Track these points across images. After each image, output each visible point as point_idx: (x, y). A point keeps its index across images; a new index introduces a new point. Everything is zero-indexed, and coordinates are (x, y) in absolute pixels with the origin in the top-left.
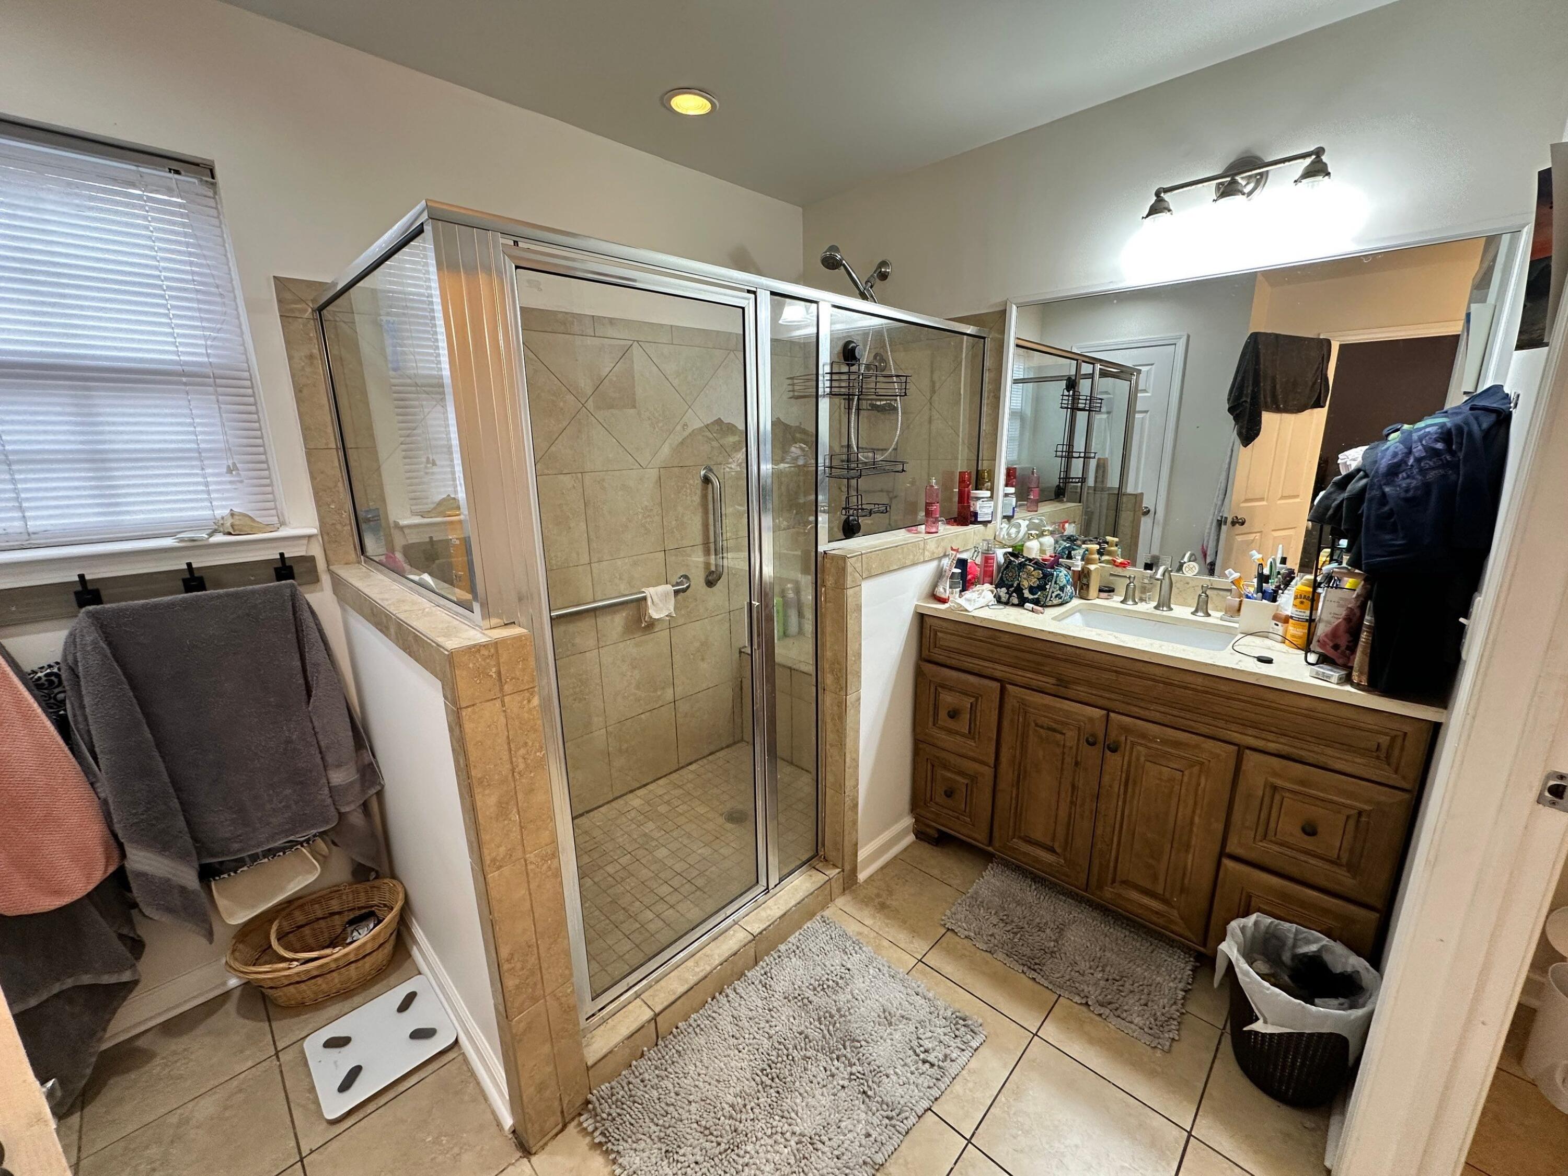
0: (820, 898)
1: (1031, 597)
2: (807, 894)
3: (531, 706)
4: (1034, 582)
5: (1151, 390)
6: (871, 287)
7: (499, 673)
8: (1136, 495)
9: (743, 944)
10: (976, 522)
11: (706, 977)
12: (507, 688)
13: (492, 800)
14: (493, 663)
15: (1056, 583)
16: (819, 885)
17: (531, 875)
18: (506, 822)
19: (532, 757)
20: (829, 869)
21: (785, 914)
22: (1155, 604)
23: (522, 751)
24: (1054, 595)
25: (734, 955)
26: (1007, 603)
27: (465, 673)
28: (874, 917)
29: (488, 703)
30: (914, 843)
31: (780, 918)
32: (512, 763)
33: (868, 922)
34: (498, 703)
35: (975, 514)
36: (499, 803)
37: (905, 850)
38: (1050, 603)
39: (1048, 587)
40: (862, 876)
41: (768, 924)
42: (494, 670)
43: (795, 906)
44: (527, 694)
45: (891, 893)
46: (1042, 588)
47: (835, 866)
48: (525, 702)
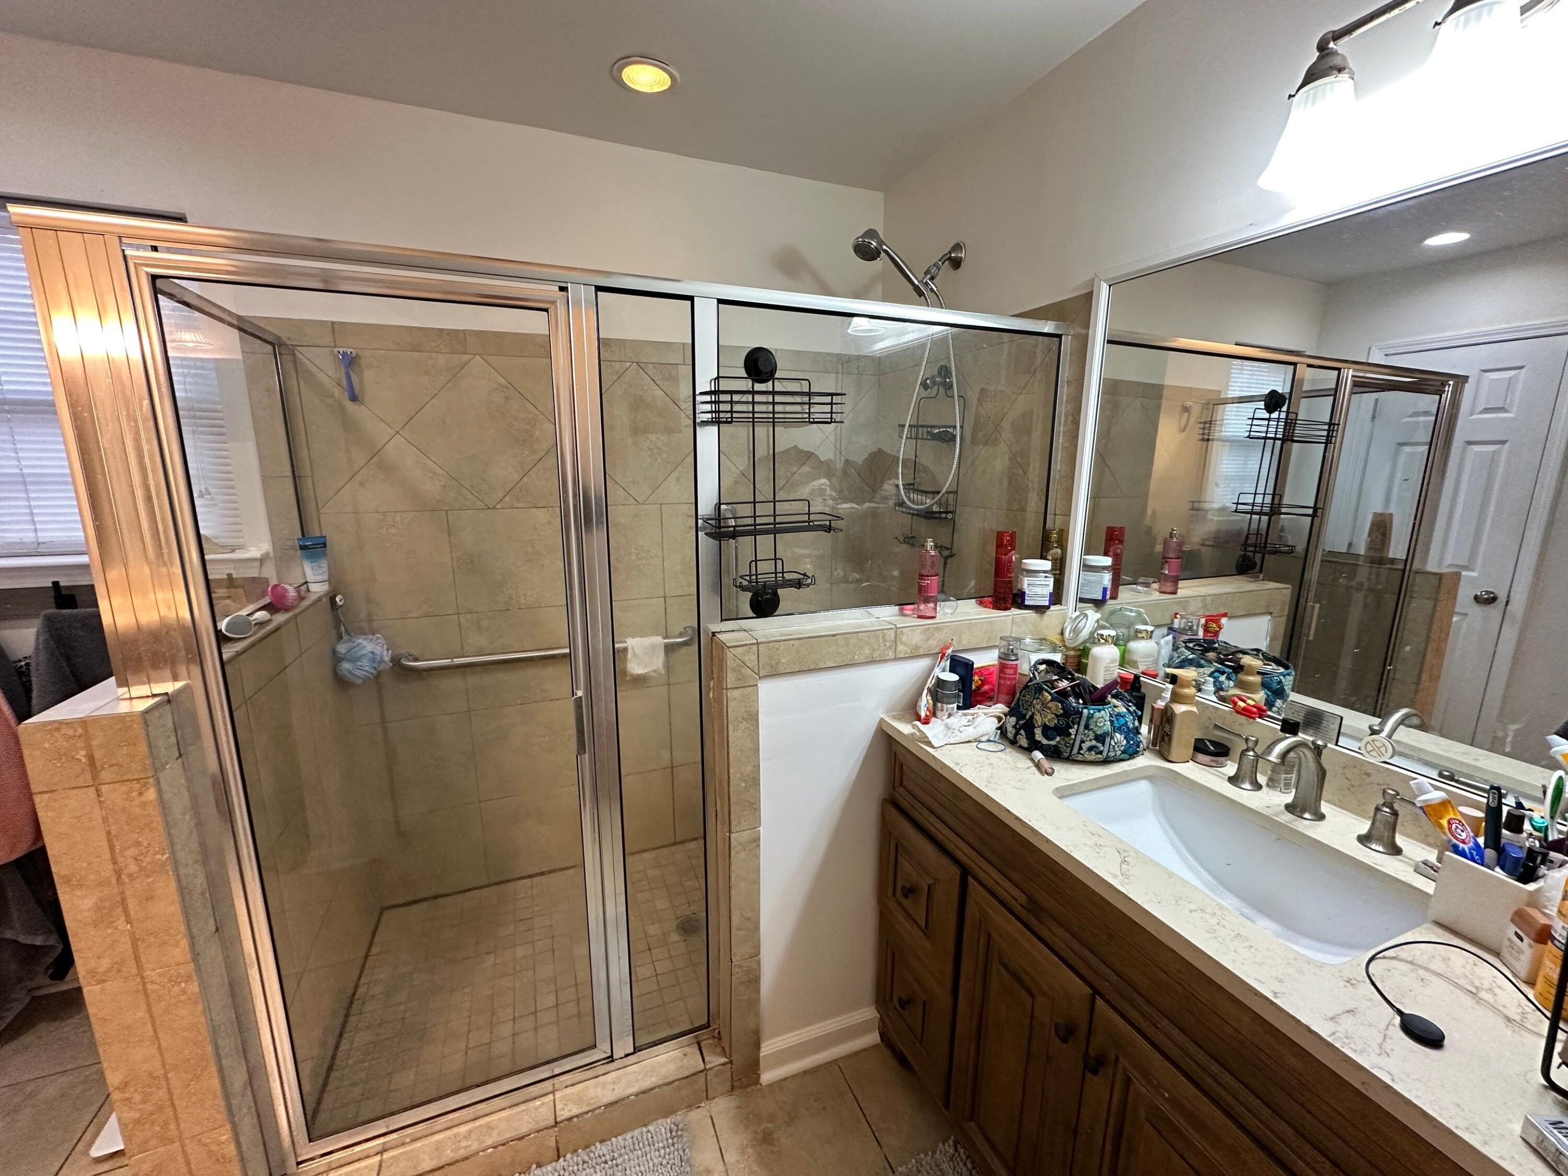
0: (684, 1092)
1: (1045, 742)
2: (662, 1082)
3: (144, 799)
4: (1049, 719)
5: (1515, 409)
6: (932, 279)
7: (91, 758)
8: (1440, 576)
9: (536, 1127)
10: (1022, 606)
11: (467, 1158)
12: (105, 775)
13: (88, 903)
14: (80, 744)
15: (1087, 727)
16: (687, 1073)
17: (153, 996)
18: (109, 931)
19: (148, 859)
20: (715, 1054)
21: (616, 1102)
22: (1289, 798)
23: (132, 852)
24: (1085, 746)
25: (519, 1139)
26: (1013, 743)
27: (37, 753)
28: (743, 1152)
29: (74, 791)
30: (875, 1046)
31: (606, 1106)
32: (115, 863)
33: (731, 1157)
34: (91, 792)
35: (1022, 594)
36: (98, 908)
37: (857, 1054)
38: (1080, 758)
39: (1073, 731)
40: (767, 1077)
41: (585, 1109)
42: (83, 753)
43: (637, 1095)
44: (137, 786)
45: (791, 1120)
46: (1063, 731)
47: (724, 1053)
48: (134, 794)
